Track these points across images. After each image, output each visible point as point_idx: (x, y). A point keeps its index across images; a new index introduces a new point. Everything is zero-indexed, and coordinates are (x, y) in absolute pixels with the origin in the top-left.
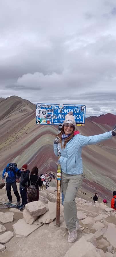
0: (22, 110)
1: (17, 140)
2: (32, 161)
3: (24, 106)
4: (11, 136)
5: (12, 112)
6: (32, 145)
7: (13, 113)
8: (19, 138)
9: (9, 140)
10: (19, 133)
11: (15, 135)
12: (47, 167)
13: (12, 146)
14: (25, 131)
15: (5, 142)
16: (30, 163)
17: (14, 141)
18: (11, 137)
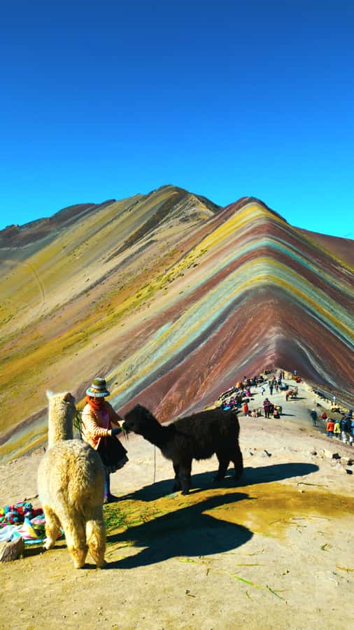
0: (186, 217)
1: (169, 285)
2: (211, 336)
3: (193, 205)
4: (153, 277)
5: (162, 223)
6: (211, 292)
7: (164, 226)
8: (174, 279)
9: (148, 288)
10: (175, 267)
11: (165, 274)
12: (265, 357)
13: (153, 300)
14: (193, 260)
15: (137, 294)
16: (204, 343)
17: (161, 288)
18: (153, 280)
